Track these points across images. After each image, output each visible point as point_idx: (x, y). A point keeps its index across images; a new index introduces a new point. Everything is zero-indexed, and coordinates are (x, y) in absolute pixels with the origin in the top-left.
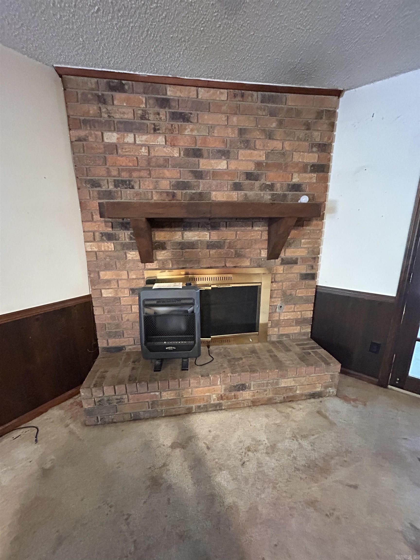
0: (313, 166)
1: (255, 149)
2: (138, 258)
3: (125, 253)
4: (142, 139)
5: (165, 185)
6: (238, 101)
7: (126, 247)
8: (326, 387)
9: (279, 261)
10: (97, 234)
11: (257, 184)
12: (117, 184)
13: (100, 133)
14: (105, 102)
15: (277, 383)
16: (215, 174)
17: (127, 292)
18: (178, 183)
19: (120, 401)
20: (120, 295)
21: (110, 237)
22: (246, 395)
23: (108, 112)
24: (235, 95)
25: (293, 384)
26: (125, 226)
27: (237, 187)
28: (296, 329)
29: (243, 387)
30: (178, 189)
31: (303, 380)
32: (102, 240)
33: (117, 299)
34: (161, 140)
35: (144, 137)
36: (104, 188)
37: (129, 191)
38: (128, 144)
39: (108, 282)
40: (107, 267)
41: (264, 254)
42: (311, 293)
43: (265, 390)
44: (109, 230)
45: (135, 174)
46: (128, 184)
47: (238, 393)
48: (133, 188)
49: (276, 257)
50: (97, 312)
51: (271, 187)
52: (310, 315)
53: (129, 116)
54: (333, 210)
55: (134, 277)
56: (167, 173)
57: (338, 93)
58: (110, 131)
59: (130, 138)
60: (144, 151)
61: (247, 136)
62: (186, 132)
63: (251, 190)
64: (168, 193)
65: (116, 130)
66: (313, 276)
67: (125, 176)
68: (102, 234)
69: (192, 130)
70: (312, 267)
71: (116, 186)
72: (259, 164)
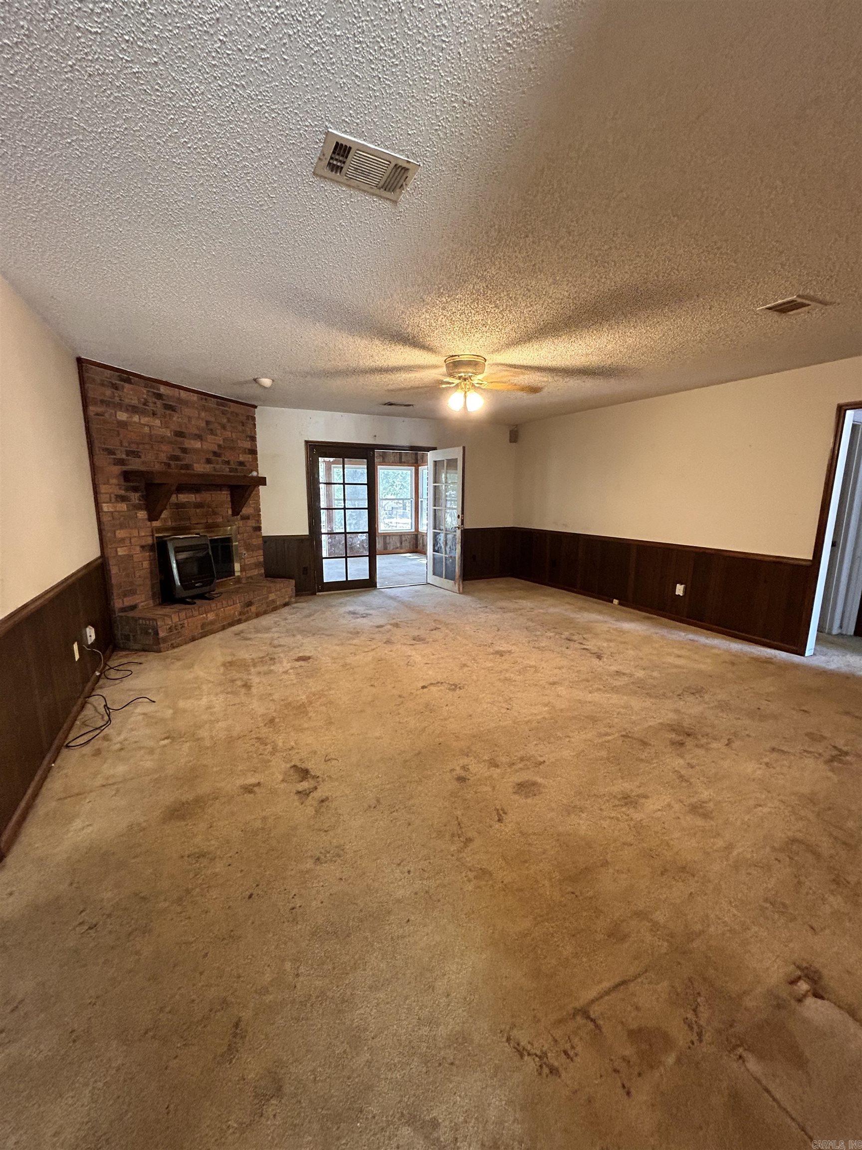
0: (249, 450)
1: (216, 435)
2: (146, 517)
3: (136, 513)
4: (145, 420)
5: (163, 457)
6: (203, 402)
7: (137, 507)
8: (291, 597)
9: (239, 517)
10: (113, 496)
11: (220, 459)
12: (128, 453)
13: (113, 412)
14: (117, 389)
15: (267, 598)
16: (196, 451)
17: (138, 548)
18: (172, 455)
19: (183, 626)
20: (133, 552)
21: (123, 499)
22: (253, 609)
23: (120, 396)
24: (202, 399)
25: (275, 597)
26: (135, 489)
27: (209, 461)
28: (255, 572)
29: (250, 604)
30: (172, 460)
31: (279, 593)
32: (117, 501)
33: (130, 557)
34: (157, 422)
35: (147, 419)
36: (118, 456)
37: (137, 460)
38: (135, 422)
39: (123, 540)
40: (122, 526)
41: (230, 512)
42: (260, 541)
44: (122, 492)
45: (141, 446)
46: (136, 454)
47: (248, 608)
48: (140, 457)
49: (238, 514)
50: (114, 570)
51: (228, 463)
52: (261, 559)
53: (135, 402)
55: (143, 534)
56: (164, 448)
57: (256, 407)
58: (121, 410)
59: (136, 418)
60: (147, 429)
61: (211, 427)
62: (174, 419)
63: (217, 463)
64: (165, 463)
65: (127, 411)
66: (259, 529)
67: (134, 447)
68: (117, 496)
69: (178, 418)
70: (258, 522)
71: (127, 455)
72: (219, 446)
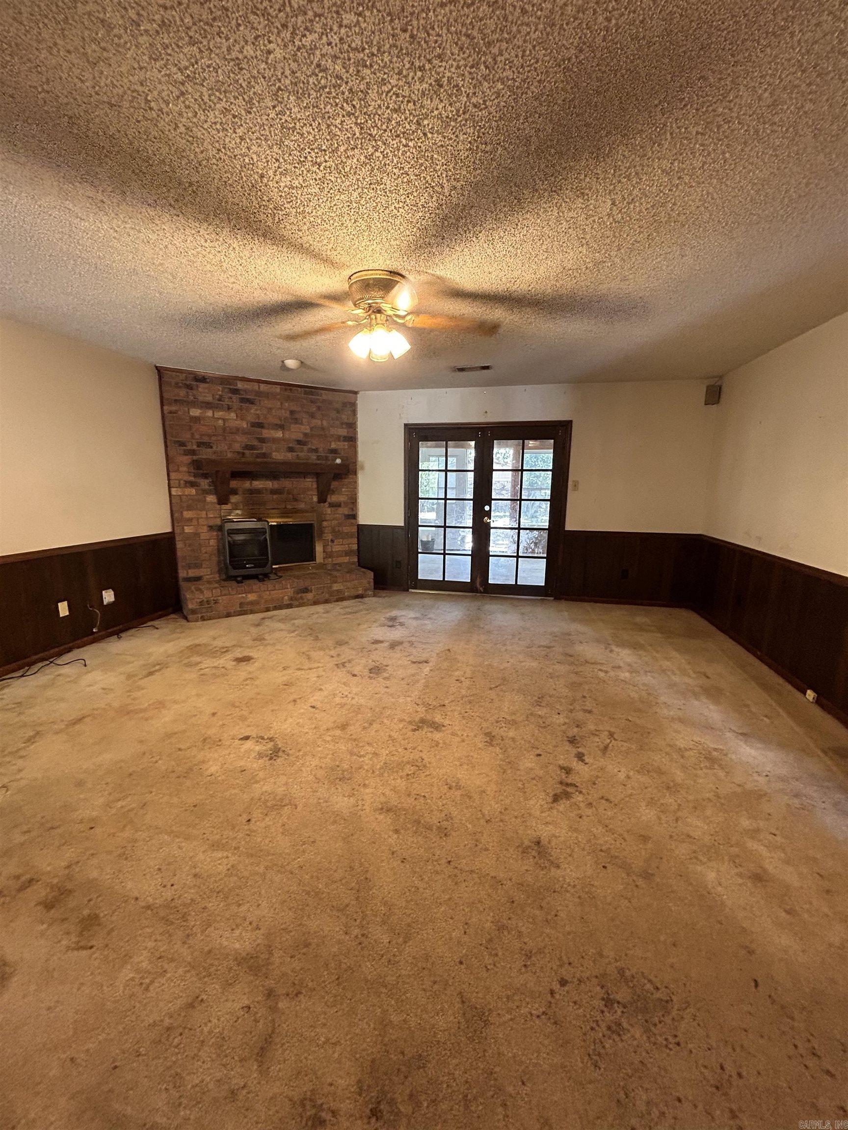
0: (345, 437)
1: (302, 424)
2: (216, 501)
3: (205, 497)
4: (219, 414)
5: (237, 447)
6: (287, 393)
7: (206, 492)
8: (366, 590)
9: (326, 504)
10: (182, 482)
11: (305, 448)
12: (199, 444)
13: (186, 409)
14: (191, 389)
15: (331, 587)
16: (275, 440)
17: (205, 528)
18: (247, 446)
19: (216, 602)
20: (200, 531)
21: (192, 484)
22: (310, 596)
23: (194, 395)
24: (286, 390)
25: (342, 587)
26: (205, 476)
27: (291, 450)
28: (346, 559)
29: (306, 590)
30: (248, 449)
31: (349, 584)
32: (186, 487)
33: (197, 535)
34: (233, 415)
35: (221, 413)
36: (189, 448)
37: (209, 450)
38: (209, 417)
39: (190, 520)
40: (189, 508)
41: (315, 499)
42: (355, 529)
43: (323, 593)
44: (192, 479)
45: (213, 438)
46: (208, 445)
47: (304, 595)
48: (212, 447)
49: (325, 501)
50: (179, 545)
51: (316, 450)
52: (355, 547)
53: (209, 398)
54: (362, 468)
55: (212, 516)
56: (238, 438)
57: (356, 393)
58: (194, 407)
59: (209, 413)
60: (220, 422)
61: (297, 416)
62: (252, 411)
63: (301, 452)
64: (238, 453)
65: (201, 408)
66: (354, 517)
67: (206, 439)
68: (186, 482)
69: (256, 410)
70: (352, 509)
71: (198, 446)
72: (306, 435)
